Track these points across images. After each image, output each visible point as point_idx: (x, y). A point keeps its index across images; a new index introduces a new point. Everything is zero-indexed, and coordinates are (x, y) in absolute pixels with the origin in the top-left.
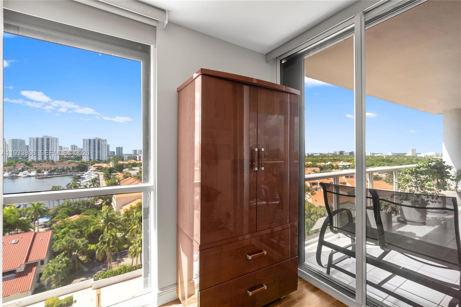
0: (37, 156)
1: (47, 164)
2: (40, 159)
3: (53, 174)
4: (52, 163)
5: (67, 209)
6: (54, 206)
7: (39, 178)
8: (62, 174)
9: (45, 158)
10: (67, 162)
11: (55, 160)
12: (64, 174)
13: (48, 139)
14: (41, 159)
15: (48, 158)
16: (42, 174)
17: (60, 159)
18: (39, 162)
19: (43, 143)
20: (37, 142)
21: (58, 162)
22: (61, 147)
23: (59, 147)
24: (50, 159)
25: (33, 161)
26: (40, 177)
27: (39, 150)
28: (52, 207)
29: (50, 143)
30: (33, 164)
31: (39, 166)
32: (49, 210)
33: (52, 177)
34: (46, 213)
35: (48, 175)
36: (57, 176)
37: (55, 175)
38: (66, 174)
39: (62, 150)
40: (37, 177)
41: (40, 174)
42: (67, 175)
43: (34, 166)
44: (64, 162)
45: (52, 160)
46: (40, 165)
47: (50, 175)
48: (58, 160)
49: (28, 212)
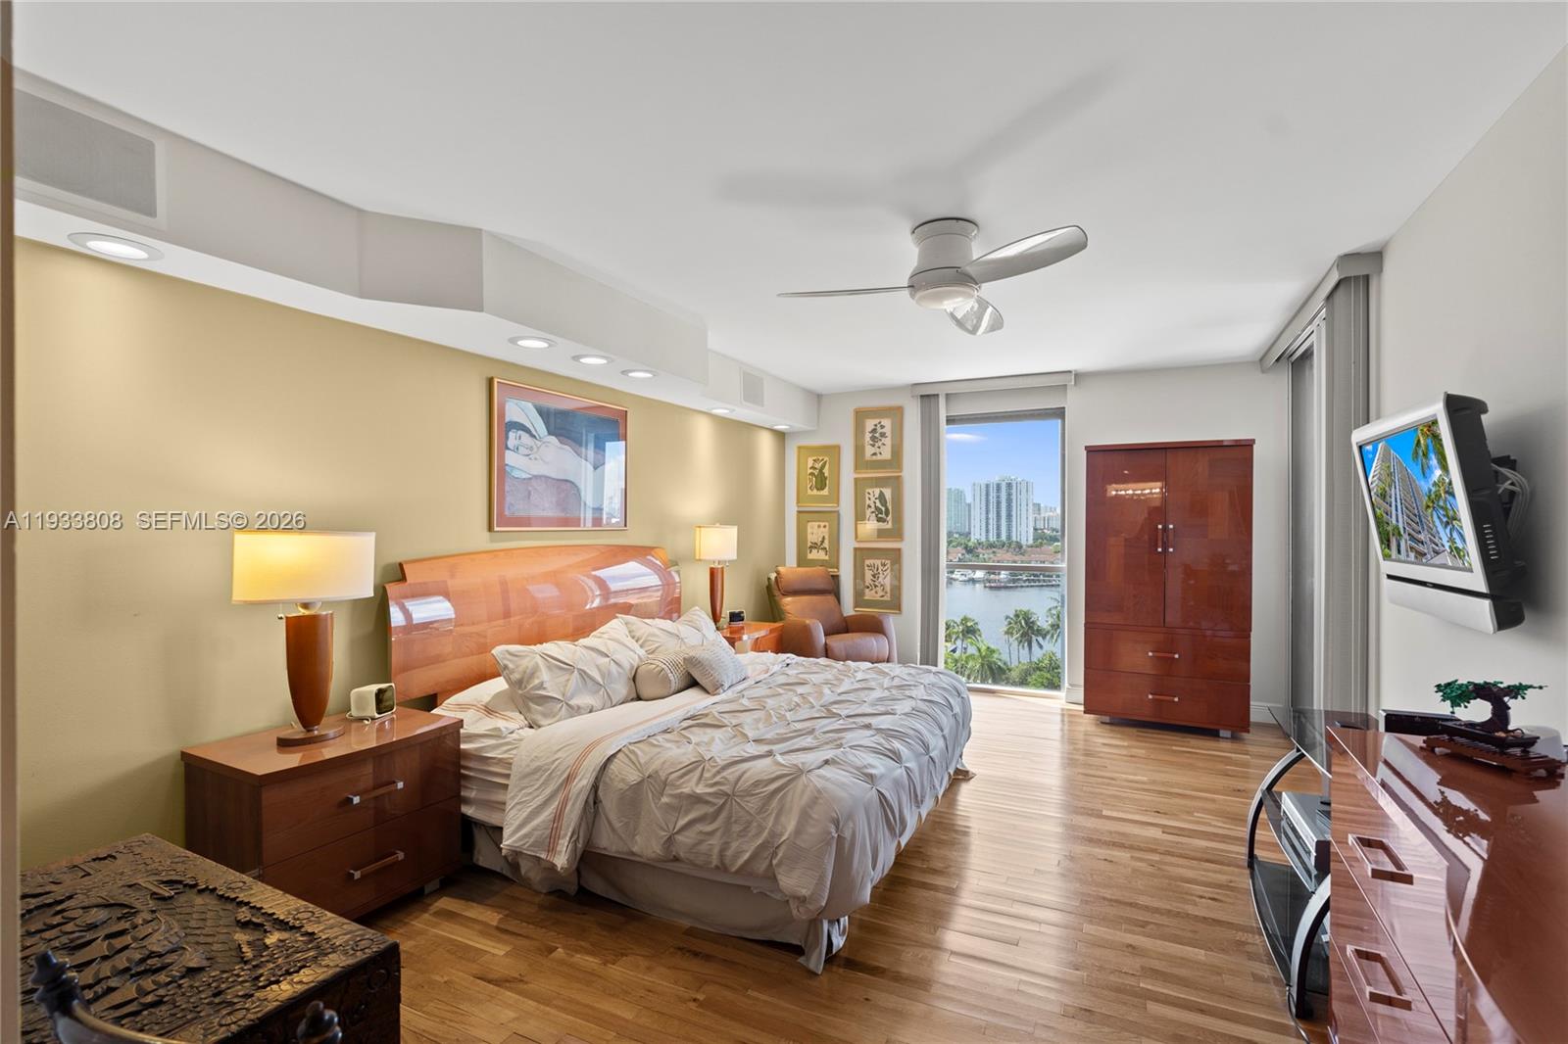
0: (987, 531)
1: (1008, 551)
2: (992, 538)
3: (1019, 579)
4: (1017, 550)
5: (1049, 676)
6: (1019, 662)
7: (991, 587)
8: (1039, 581)
9: (1004, 537)
10: (1050, 548)
11: (1024, 542)
12: (1044, 581)
13: (1009, 485)
14: (995, 539)
15: (1009, 537)
16: (997, 577)
17: (1035, 539)
18: (991, 546)
19: (998, 497)
20: (987, 495)
21: (1032, 547)
22: (1039, 505)
23: (1034, 504)
24: (1014, 539)
25: (979, 544)
26: (993, 585)
27: (990, 516)
28: (1017, 664)
29: (1014, 497)
30: (980, 550)
31: (992, 556)
32: (1010, 670)
33: (1017, 587)
34: (1003, 677)
35: (1009, 581)
36: (1027, 584)
37: (1025, 581)
38: (1050, 581)
39: (1039, 514)
40: (987, 585)
41: (992, 576)
42: (1053, 586)
43: (981, 556)
44: (1045, 547)
45: (1017, 542)
46: (994, 552)
47: (1014, 581)
48: (1031, 542)
49: (970, 664)
